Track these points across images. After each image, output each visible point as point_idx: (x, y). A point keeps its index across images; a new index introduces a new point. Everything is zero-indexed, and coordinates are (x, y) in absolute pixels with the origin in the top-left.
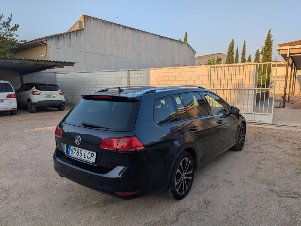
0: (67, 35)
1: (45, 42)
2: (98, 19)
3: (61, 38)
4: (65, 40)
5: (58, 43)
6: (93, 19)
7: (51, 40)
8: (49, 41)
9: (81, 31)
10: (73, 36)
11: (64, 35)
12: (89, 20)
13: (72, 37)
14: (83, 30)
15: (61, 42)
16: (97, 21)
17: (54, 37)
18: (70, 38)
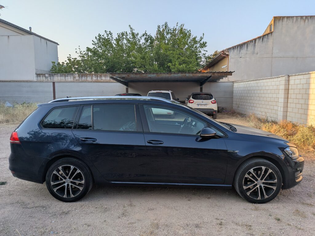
0: (251, 43)
1: (227, 53)
2: (293, 17)
3: (244, 47)
4: (248, 48)
5: (240, 53)
6: (287, 19)
7: (233, 50)
8: (231, 52)
9: (269, 35)
10: (258, 43)
11: (248, 43)
12: (281, 21)
13: (256, 44)
14: (272, 34)
15: (244, 51)
16: (293, 20)
17: (236, 47)
18: (255, 46)
